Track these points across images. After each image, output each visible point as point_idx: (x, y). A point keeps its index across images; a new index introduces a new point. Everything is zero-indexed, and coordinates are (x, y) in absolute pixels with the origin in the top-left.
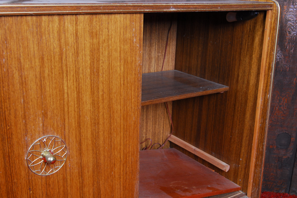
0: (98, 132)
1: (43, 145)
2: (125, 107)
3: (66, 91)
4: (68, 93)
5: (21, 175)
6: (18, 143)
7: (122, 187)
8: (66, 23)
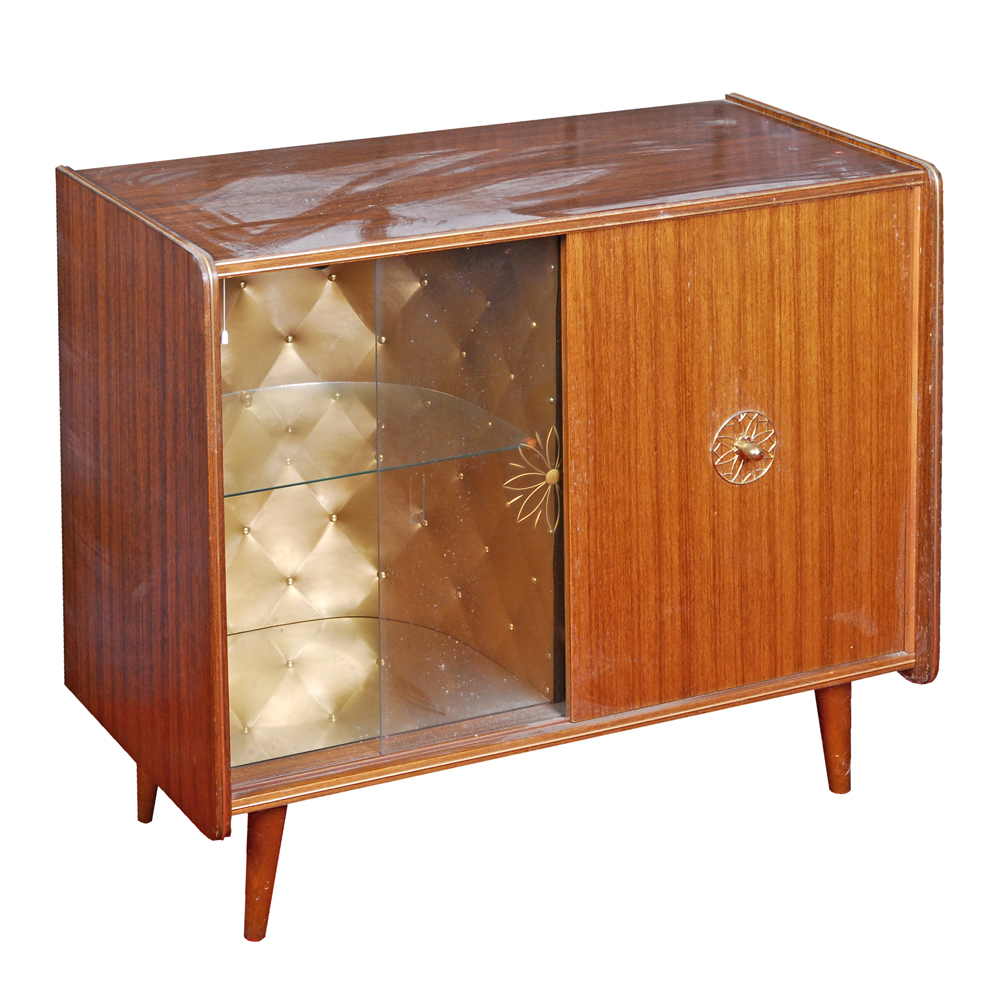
0: (831, 408)
1: (738, 427)
2: (880, 361)
3: (778, 332)
4: (780, 335)
5: (701, 480)
8: (782, 218)
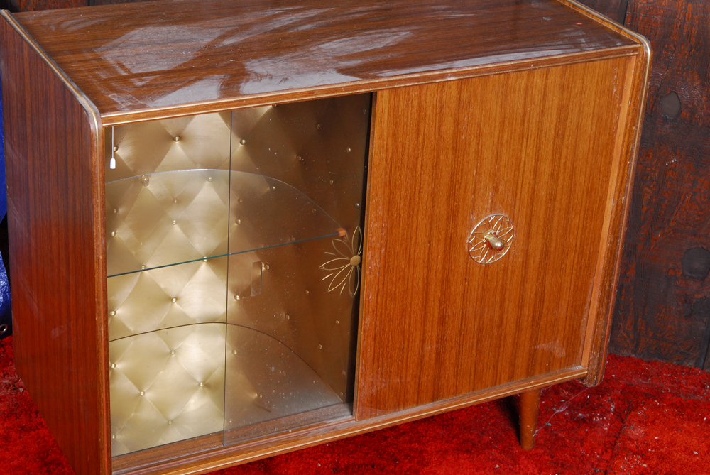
0: (553, 211)
1: (488, 225)
2: (591, 178)
3: (523, 159)
4: (525, 162)
5: (459, 261)
6: (463, 222)
7: (572, 287)
8: (535, 78)
